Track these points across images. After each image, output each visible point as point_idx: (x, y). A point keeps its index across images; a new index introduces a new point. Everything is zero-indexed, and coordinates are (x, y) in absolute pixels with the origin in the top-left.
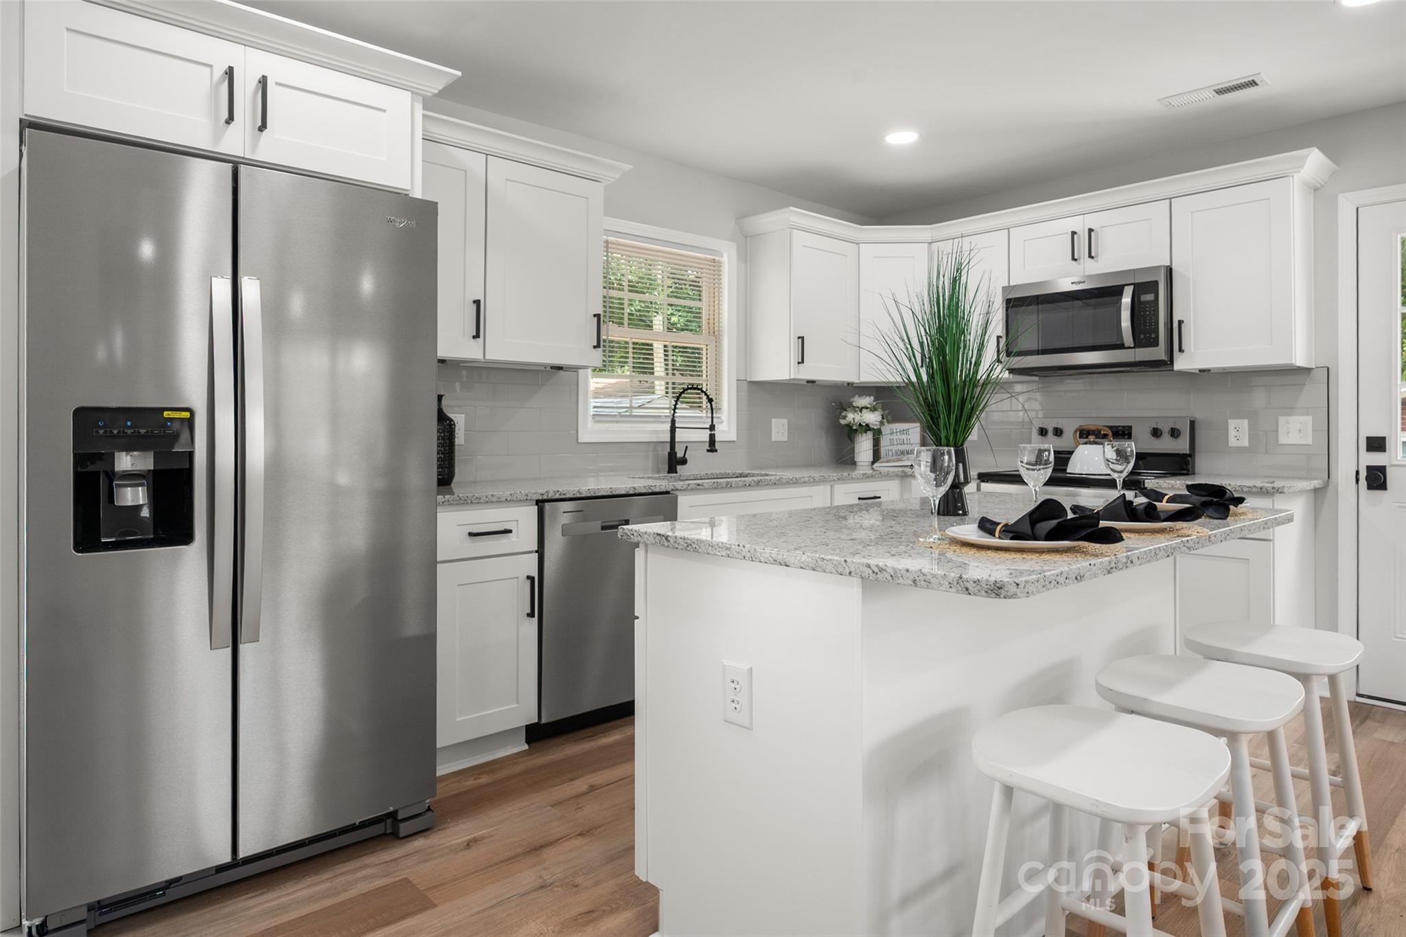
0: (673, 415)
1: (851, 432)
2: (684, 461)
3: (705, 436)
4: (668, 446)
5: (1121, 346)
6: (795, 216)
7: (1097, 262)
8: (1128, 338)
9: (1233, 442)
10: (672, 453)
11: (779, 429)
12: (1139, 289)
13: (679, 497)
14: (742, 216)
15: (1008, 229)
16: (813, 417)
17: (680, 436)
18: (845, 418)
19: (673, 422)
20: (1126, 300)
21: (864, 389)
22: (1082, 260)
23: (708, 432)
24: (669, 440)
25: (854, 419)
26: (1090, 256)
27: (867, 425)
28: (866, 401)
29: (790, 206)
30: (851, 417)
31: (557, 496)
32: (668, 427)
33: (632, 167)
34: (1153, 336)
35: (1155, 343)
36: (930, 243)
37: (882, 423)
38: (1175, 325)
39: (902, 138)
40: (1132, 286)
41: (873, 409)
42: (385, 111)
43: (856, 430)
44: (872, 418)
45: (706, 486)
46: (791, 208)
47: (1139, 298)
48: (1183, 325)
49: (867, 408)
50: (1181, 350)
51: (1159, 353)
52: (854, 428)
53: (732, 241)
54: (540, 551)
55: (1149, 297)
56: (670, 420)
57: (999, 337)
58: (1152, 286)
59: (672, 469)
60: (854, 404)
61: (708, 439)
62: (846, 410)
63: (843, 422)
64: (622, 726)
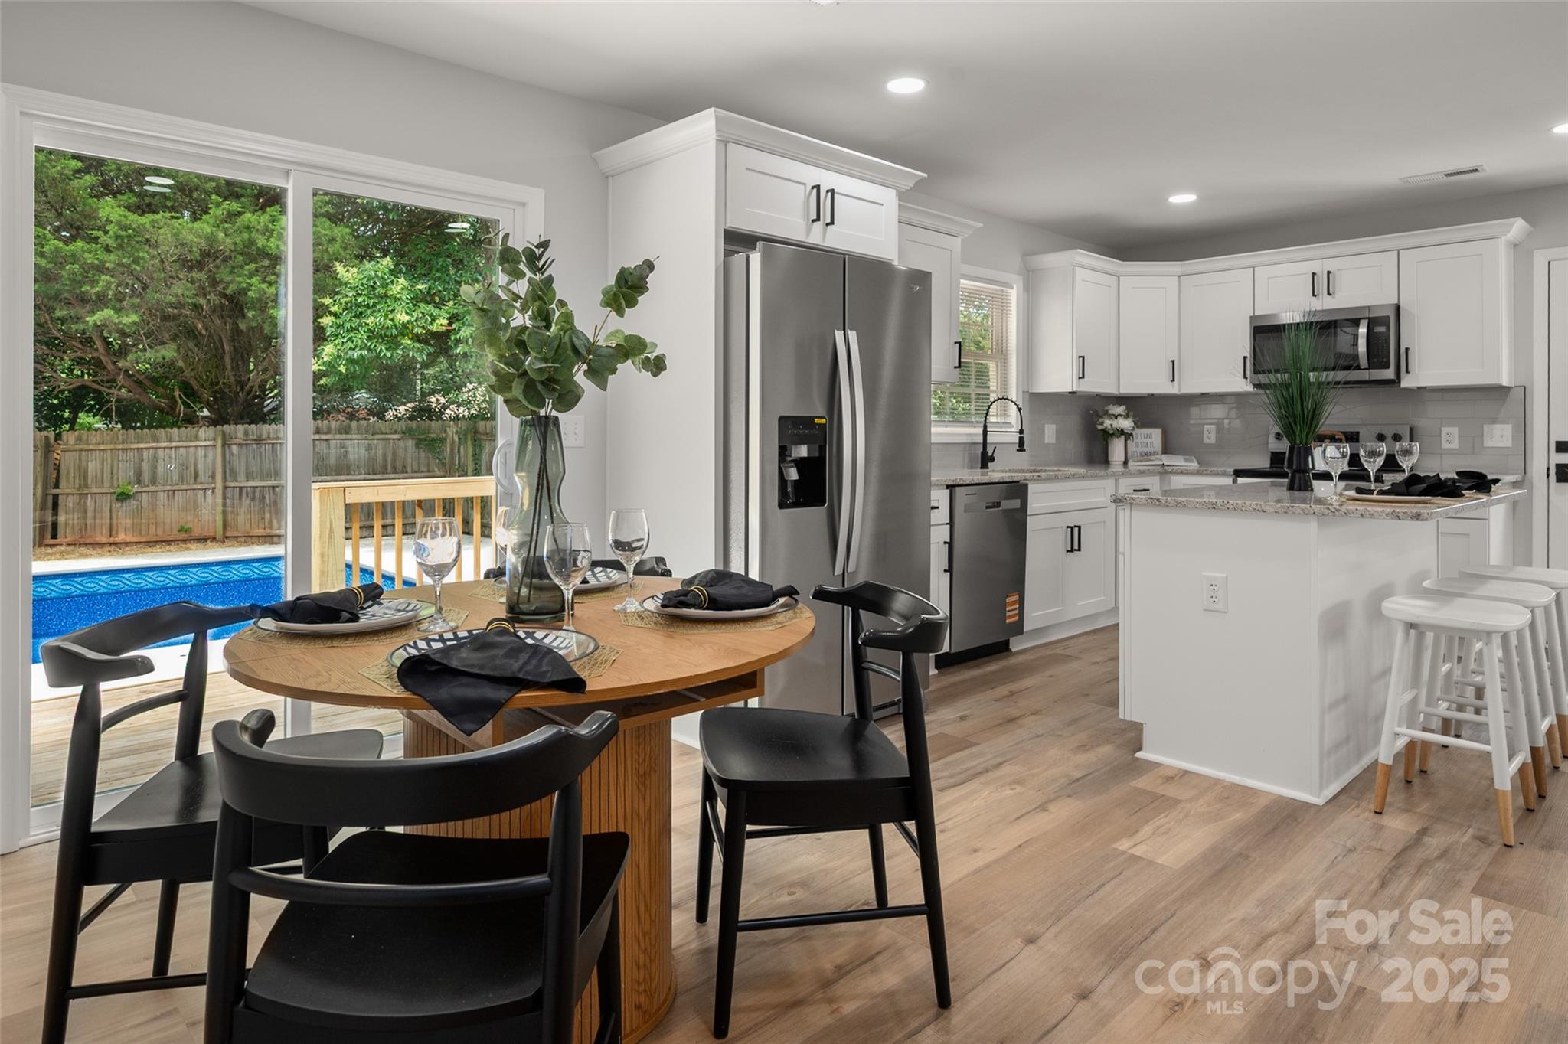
0: (985, 421)
1: (1107, 435)
2: (992, 459)
3: (1015, 438)
4: (981, 446)
5: (1358, 368)
6: (1083, 257)
7: (1334, 298)
8: (1363, 361)
9: (1445, 445)
10: (984, 453)
11: (1050, 433)
12: (1373, 322)
13: (1029, 486)
14: (1027, 254)
15: (1254, 267)
16: (1074, 422)
17: (991, 438)
18: (1102, 423)
19: (985, 427)
20: (1363, 330)
21: (1120, 400)
22: (1321, 296)
23: (1018, 435)
24: (982, 441)
25: (1111, 425)
26: (1329, 294)
27: (1122, 430)
28: (1121, 410)
29: (1076, 248)
30: (1108, 423)
31: (961, 483)
32: (980, 430)
33: (981, 225)
34: (1385, 360)
35: (1387, 366)
36: (1179, 276)
37: (1133, 429)
38: (1403, 351)
39: (1183, 199)
40: (1367, 321)
41: (1127, 417)
42: (882, 205)
43: (1113, 434)
44: (1126, 424)
45: (1043, 477)
46: (1079, 250)
47: (1373, 329)
48: (1409, 352)
49: (1121, 415)
50: (1407, 371)
51: (1389, 374)
52: (1111, 432)
53: (1019, 274)
54: (951, 523)
55: (1382, 329)
56: (982, 425)
57: (1245, 358)
58: (1384, 322)
59: (984, 466)
60: (1110, 412)
61: (1017, 441)
62: (1102, 417)
63: (1100, 427)
64: (989, 662)
